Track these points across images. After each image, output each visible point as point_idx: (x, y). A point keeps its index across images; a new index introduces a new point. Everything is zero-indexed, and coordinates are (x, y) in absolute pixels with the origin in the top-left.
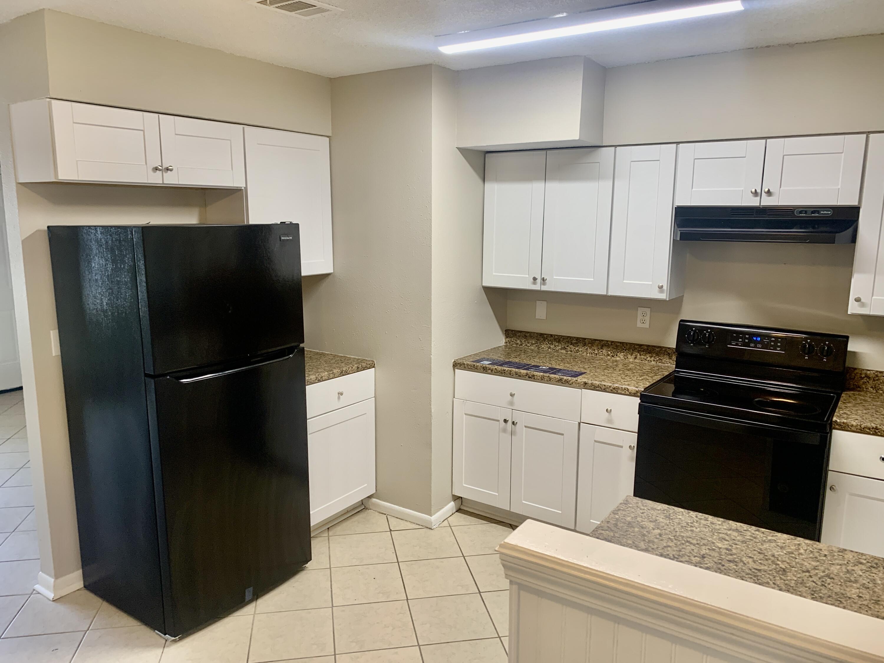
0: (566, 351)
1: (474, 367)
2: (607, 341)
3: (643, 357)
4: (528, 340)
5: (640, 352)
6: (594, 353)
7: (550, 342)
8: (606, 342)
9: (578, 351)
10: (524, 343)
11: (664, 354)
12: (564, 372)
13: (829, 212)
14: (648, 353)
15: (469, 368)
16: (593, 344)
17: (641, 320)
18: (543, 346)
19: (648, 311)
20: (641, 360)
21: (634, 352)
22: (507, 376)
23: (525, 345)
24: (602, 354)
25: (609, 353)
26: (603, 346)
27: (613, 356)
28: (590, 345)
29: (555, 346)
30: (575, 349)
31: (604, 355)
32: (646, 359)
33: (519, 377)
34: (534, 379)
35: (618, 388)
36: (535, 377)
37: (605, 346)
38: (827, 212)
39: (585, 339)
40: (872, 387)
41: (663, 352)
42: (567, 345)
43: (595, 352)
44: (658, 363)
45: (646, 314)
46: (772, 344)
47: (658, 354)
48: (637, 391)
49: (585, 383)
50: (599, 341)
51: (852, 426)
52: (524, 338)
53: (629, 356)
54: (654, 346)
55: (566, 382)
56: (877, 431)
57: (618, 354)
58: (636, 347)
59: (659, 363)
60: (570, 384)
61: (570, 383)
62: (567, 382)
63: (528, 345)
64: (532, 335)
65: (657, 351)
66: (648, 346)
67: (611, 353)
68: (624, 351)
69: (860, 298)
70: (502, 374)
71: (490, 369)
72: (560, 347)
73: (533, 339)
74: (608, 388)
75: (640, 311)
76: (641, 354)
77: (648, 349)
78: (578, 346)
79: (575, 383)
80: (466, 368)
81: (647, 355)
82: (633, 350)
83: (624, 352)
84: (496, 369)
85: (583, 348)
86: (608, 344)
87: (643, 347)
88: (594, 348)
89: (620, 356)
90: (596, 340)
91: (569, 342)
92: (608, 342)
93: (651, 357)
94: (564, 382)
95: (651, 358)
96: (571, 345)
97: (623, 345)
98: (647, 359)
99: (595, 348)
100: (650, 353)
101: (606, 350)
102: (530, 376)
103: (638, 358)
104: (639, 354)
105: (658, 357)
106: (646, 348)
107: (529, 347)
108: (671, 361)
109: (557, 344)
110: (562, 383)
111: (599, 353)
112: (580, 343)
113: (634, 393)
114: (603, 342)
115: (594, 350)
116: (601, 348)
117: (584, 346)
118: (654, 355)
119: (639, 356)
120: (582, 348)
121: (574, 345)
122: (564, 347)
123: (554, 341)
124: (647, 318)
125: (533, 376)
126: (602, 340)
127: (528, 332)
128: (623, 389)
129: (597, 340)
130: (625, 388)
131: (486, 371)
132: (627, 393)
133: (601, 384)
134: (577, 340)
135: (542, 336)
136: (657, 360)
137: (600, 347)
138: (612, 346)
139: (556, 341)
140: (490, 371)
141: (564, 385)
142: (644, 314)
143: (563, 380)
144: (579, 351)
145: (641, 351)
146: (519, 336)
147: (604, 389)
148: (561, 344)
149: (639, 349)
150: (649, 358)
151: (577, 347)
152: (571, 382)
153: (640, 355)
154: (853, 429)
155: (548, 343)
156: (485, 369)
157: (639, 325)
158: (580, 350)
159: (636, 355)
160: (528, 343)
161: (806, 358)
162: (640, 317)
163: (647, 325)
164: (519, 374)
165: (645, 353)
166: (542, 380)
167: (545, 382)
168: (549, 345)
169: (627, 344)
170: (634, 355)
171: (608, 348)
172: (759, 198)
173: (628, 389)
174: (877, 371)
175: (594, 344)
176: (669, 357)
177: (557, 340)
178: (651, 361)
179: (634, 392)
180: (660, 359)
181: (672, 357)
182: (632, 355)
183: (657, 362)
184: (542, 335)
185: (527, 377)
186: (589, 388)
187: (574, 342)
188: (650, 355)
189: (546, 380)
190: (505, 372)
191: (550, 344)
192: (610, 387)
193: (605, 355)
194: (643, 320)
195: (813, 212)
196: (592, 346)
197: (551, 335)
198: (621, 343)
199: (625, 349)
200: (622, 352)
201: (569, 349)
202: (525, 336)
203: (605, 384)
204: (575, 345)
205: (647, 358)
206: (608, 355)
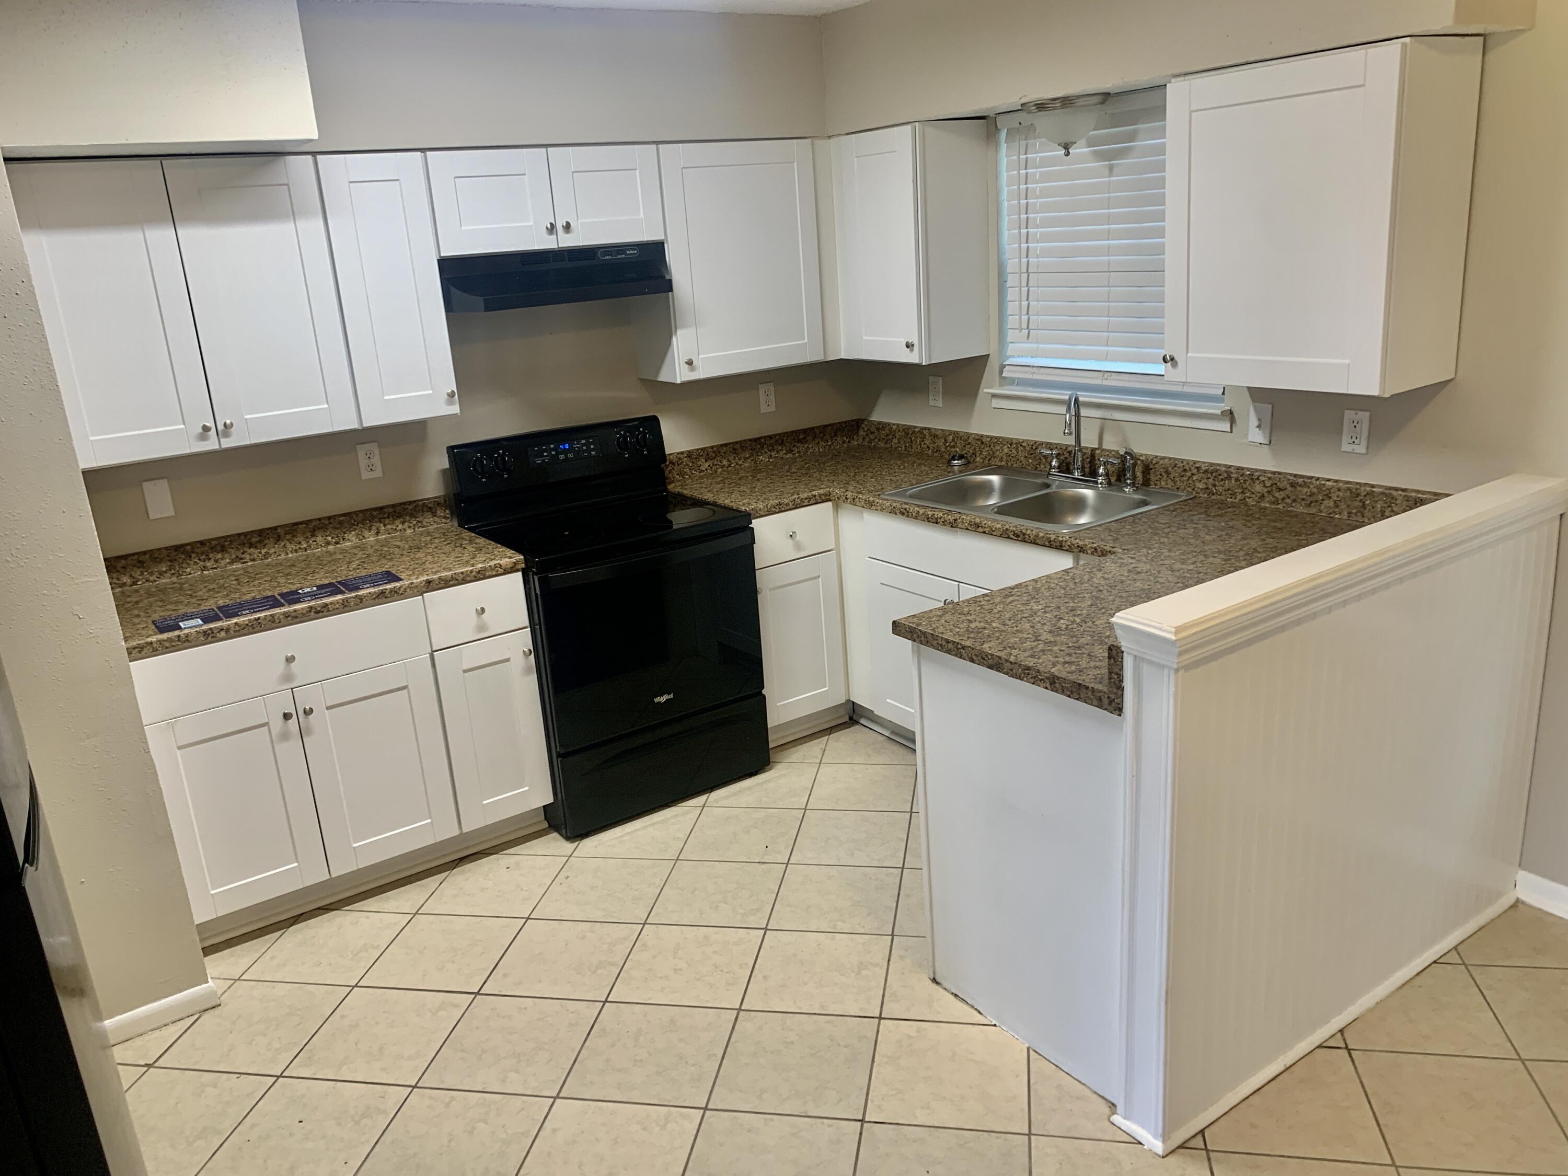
0: (244, 563)
1: (179, 640)
2: (319, 519)
3: (389, 527)
4: (149, 568)
5: (383, 520)
6: (300, 548)
7: (202, 558)
8: (318, 522)
9: (266, 556)
10: (140, 577)
11: (423, 511)
12: (369, 579)
13: (636, 252)
14: (397, 517)
15: (167, 648)
16: (295, 534)
17: (367, 467)
18: (188, 570)
19: (374, 448)
20: (389, 534)
21: (374, 524)
22: (266, 628)
23: (144, 580)
24: (316, 546)
25: (329, 538)
26: (314, 530)
27: (337, 543)
28: (288, 537)
29: (216, 561)
30: (260, 553)
31: (321, 545)
32: (396, 529)
33: (295, 620)
34: (329, 611)
35: (484, 569)
36: (330, 606)
37: (319, 528)
38: (633, 252)
39: (276, 528)
40: (678, 474)
41: (421, 508)
42: (242, 551)
43: (302, 547)
44: (416, 529)
45: (372, 453)
46: (584, 448)
47: (412, 516)
48: (514, 563)
49: (429, 582)
50: (305, 524)
51: (760, 510)
52: (139, 567)
53: (366, 533)
54: (404, 503)
55: (393, 592)
56: (781, 506)
57: (346, 535)
58: (375, 513)
59: (419, 528)
60: (402, 594)
61: (401, 592)
62: (395, 592)
63: (151, 578)
64: (156, 555)
65: (411, 510)
66: (394, 506)
67: (332, 538)
68: (355, 527)
69: (691, 359)
70: (253, 629)
71: (222, 629)
72: (228, 560)
73: (160, 563)
74: (468, 575)
75: (361, 451)
76: (386, 523)
77: (395, 512)
78: (264, 546)
79: (411, 587)
80: (157, 650)
81: (395, 522)
82: (370, 521)
83: (355, 530)
84: (236, 624)
85: (276, 546)
86: (323, 523)
87: (385, 510)
88: (298, 539)
89: (350, 538)
90: (296, 524)
91: (244, 544)
92: (323, 521)
93: (403, 523)
94: (389, 595)
95: (403, 525)
96: (250, 548)
97: (352, 518)
98: (398, 529)
99: (301, 539)
100: (399, 517)
101: (322, 536)
102: (319, 609)
103: (381, 531)
104: (382, 525)
105: (414, 519)
106: (391, 510)
107: (155, 581)
108: (436, 519)
109: (220, 556)
110: (386, 598)
111: (310, 546)
112: (269, 538)
113: (511, 568)
114: (314, 524)
115: (300, 543)
116: (312, 536)
117: (278, 541)
118: (408, 518)
119: (383, 528)
120: (274, 547)
121: (256, 547)
122: (237, 557)
123: (212, 553)
124: (376, 460)
125: (324, 607)
126: (310, 521)
127: (145, 553)
128: (493, 567)
129: (301, 523)
130: (495, 565)
131: (213, 637)
132: (501, 571)
133: (455, 573)
134: (260, 536)
135: (182, 549)
136: (414, 525)
137: (309, 534)
138: (331, 525)
139: (215, 551)
140: (223, 634)
141: (390, 600)
142: (369, 455)
143: (387, 592)
144: (271, 554)
145: (385, 518)
146: (123, 567)
147: (463, 580)
148: (230, 553)
149: (381, 516)
150: (400, 526)
151: (264, 549)
152: (402, 589)
153: (385, 526)
154: (762, 513)
155: (199, 560)
156: (209, 635)
157: (366, 475)
158: (272, 551)
159: (378, 529)
160: (151, 574)
161: (627, 455)
162: (363, 462)
163: (378, 473)
164: (292, 614)
165: (391, 519)
166: (346, 606)
167: (354, 608)
168: (202, 563)
169: (356, 513)
170: (374, 528)
171: (324, 531)
172: (555, 236)
173: (500, 565)
174: (678, 453)
175: (297, 531)
176: (433, 513)
177: (219, 548)
178: (404, 529)
179: (511, 566)
180: (418, 521)
181: (436, 512)
182: (370, 530)
183: (414, 529)
184: (177, 548)
185: (312, 614)
186: (437, 587)
187: (254, 540)
188: (401, 519)
189: (352, 604)
190: (259, 623)
191: (204, 561)
192: (471, 572)
193: (323, 545)
194: (370, 466)
195: (618, 253)
196: (294, 536)
197: (202, 543)
198: (344, 515)
199: (356, 523)
200: (352, 529)
201: (248, 557)
202: (140, 562)
203: (462, 570)
204: (258, 545)
205: (397, 526)
206: (328, 543)
